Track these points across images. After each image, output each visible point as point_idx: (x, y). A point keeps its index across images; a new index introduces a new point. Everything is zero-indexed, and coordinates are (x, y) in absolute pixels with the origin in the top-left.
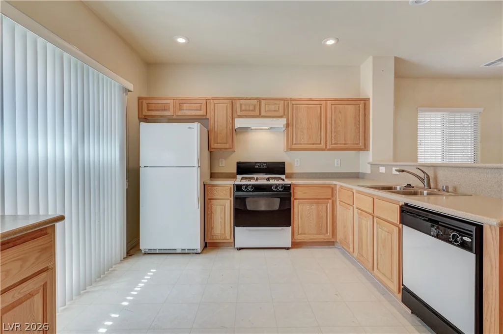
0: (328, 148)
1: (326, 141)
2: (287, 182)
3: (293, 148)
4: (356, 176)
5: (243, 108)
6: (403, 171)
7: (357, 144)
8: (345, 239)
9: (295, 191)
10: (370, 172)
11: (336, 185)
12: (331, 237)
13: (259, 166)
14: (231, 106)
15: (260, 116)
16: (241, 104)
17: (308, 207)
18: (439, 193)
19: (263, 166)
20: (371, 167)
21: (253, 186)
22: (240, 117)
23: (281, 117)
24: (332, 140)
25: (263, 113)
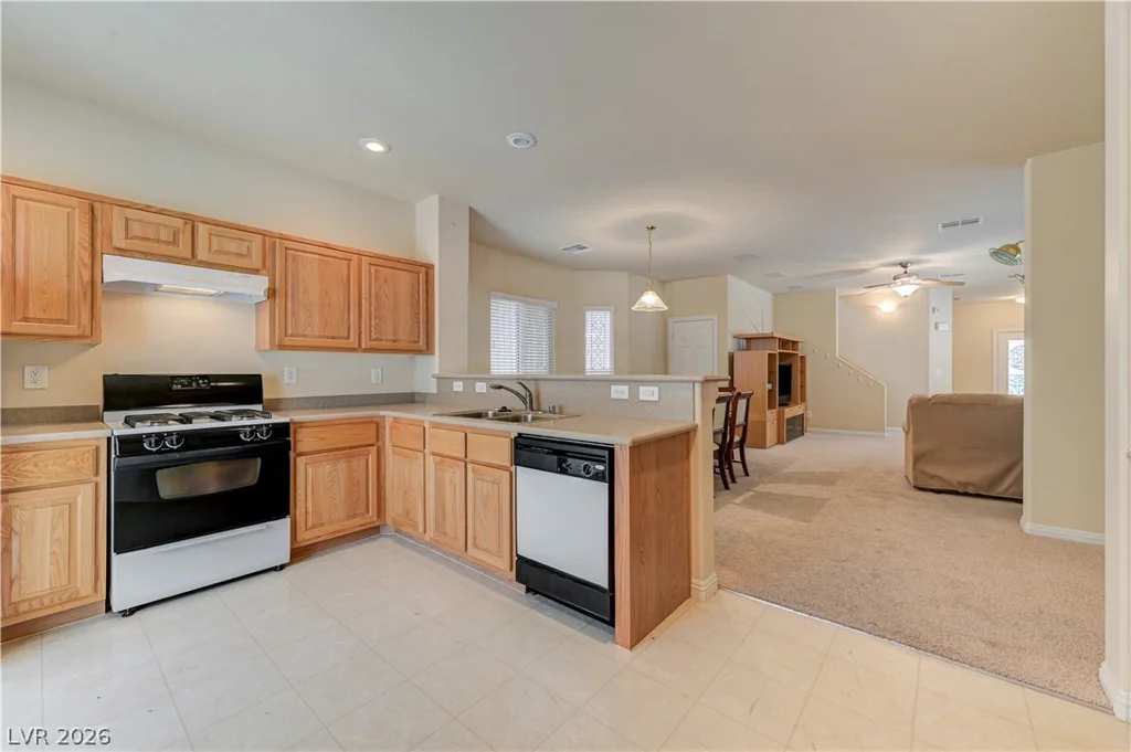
0: (363, 347)
1: (360, 334)
2: (276, 419)
3: (286, 343)
4: (410, 399)
5: (136, 229)
6: (501, 387)
7: (415, 342)
8: (408, 513)
9: (299, 437)
10: (435, 391)
11: (384, 417)
12: (375, 519)
13: (183, 385)
14: (88, 217)
15: (192, 260)
16: (127, 220)
17: (328, 467)
18: (544, 416)
19: (198, 384)
20: (438, 383)
21: (181, 434)
22: (122, 252)
23: (256, 272)
24: (370, 332)
25: (202, 254)
